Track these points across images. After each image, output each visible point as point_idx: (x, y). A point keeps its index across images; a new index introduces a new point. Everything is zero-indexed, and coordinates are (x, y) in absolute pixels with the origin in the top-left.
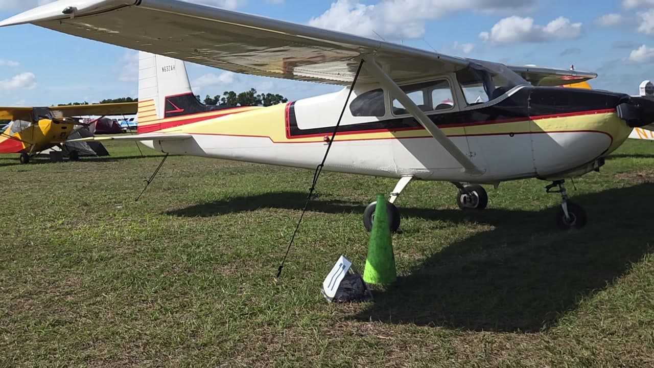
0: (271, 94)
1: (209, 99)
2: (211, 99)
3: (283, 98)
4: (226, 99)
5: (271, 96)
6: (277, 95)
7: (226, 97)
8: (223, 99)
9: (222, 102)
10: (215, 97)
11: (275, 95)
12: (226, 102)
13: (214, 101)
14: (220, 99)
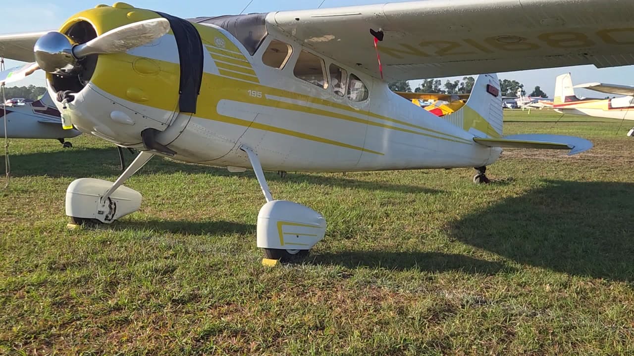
0: (507, 81)
1: (449, 83)
2: (451, 84)
3: (519, 84)
4: (465, 84)
5: (507, 82)
6: (513, 81)
7: (465, 82)
8: (462, 84)
9: (461, 86)
10: (455, 82)
11: (511, 81)
12: (465, 86)
13: (454, 85)
14: (459, 84)
